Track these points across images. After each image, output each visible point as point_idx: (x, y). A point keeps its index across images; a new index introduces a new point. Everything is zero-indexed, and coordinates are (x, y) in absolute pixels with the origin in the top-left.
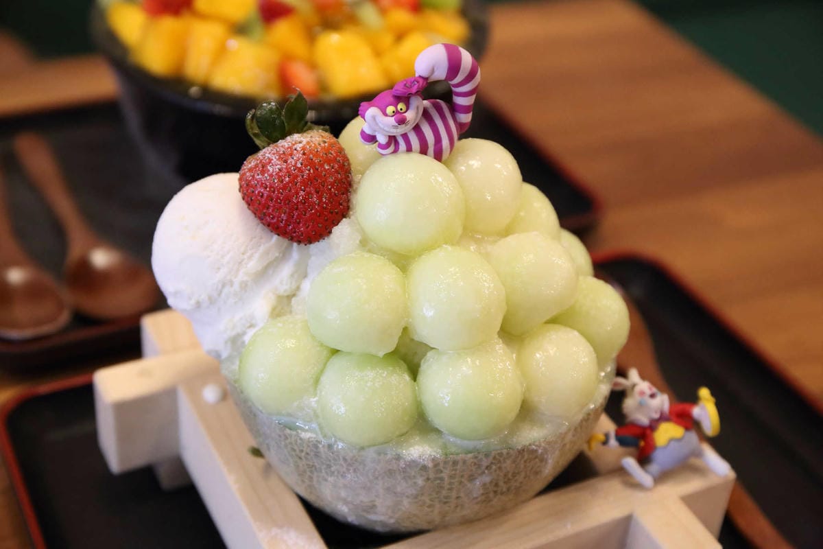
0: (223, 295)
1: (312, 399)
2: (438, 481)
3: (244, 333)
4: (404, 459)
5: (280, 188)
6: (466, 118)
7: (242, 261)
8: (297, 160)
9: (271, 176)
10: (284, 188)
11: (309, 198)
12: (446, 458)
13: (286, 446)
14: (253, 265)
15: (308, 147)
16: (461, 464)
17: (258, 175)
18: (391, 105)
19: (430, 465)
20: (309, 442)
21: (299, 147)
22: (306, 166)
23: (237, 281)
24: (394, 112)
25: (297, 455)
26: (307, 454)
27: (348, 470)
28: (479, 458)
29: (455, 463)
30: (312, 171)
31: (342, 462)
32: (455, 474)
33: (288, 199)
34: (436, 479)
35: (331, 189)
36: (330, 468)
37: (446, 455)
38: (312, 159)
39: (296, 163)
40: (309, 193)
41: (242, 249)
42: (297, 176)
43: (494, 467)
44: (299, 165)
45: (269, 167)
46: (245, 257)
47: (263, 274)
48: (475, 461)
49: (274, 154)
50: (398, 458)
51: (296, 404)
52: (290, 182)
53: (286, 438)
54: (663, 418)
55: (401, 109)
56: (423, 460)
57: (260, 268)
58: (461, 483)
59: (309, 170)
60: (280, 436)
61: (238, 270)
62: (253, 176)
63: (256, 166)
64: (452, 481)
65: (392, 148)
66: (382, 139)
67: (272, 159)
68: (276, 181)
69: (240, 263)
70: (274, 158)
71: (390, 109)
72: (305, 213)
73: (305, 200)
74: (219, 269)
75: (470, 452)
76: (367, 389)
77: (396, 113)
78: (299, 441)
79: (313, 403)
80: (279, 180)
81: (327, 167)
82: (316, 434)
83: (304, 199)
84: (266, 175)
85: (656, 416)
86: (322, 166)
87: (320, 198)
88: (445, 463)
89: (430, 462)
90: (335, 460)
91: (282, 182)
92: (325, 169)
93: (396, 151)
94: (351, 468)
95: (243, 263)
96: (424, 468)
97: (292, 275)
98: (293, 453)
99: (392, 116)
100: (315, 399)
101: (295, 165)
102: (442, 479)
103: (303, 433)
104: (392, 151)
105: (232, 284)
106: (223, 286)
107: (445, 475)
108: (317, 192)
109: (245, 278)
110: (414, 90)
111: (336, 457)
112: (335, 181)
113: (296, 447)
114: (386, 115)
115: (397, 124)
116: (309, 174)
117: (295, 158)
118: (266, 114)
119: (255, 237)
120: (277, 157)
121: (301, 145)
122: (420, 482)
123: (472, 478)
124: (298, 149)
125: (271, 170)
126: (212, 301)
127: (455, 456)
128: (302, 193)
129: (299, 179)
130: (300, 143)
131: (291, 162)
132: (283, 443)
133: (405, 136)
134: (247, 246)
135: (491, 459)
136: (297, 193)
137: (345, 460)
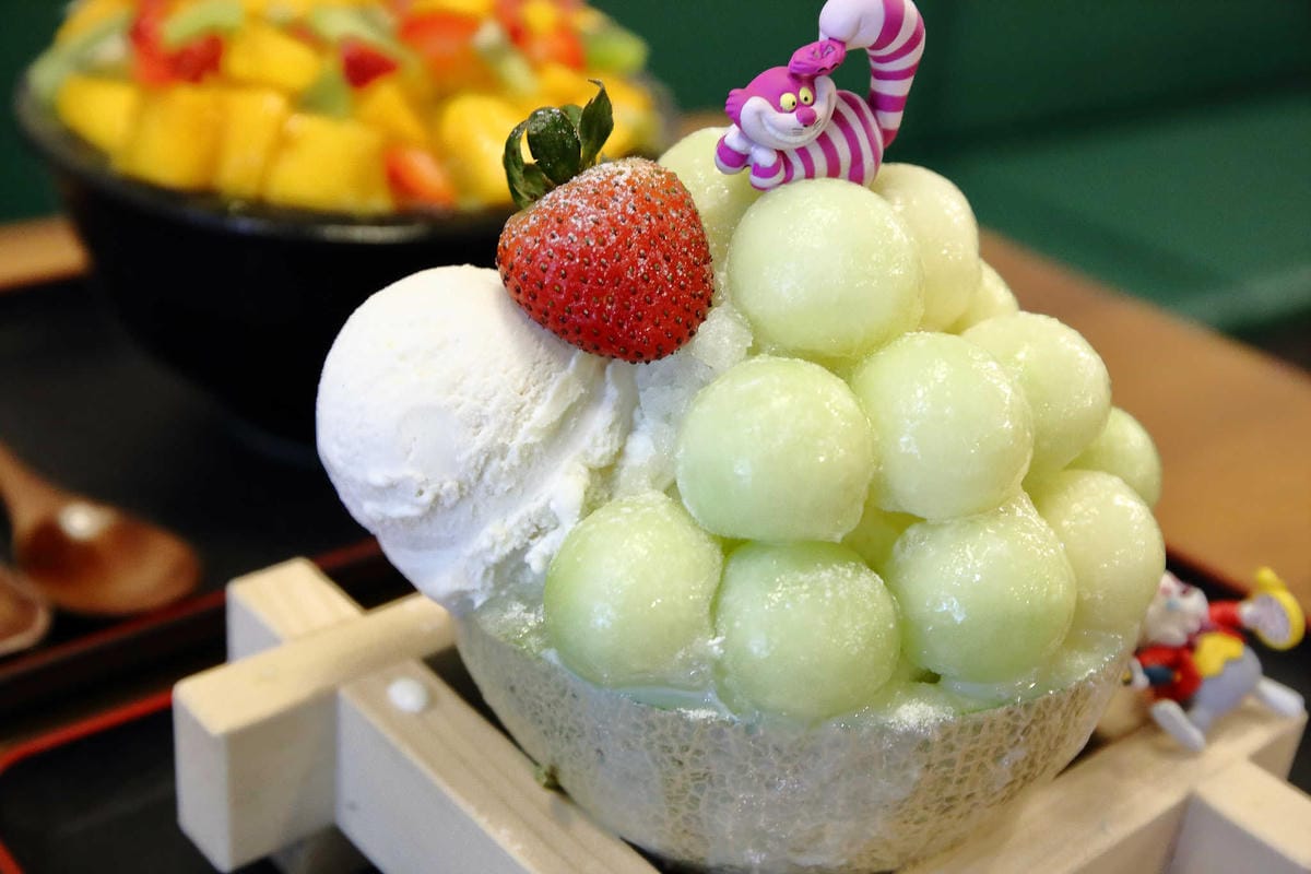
0: (487, 477)
1: (711, 642)
2: (944, 769)
3: (526, 548)
4: (891, 732)
5: (602, 256)
6: (894, 120)
7: (521, 408)
8: (622, 203)
9: (581, 234)
10: (609, 253)
11: (655, 271)
12: (964, 720)
13: (649, 745)
14: (543, 413)
15: (637, 179)
16: (986, 727)
17: (553, 237)
18: (788, 92)
19: (937, 737)
20: (706, 726)
21: (622, 180)
22: (643, 212)
23: (515, 445)
24: (794, 104)
25: (674, 760)
26: (698, 752)
27: (783, 770)
28: (1015, 713)
29: (977, 728)
30: (653, 221)
31: (772, 757)
32: (973, 751)
33: (616, 275)
34: (943, 763)
35: (686, 254)
36: (745, 771)
37: (964, 714)
38: (649, 200)
39: (624, 208)
40: (654, 262)
41: (521, 384)
42: (631, 231)
43: (1034, 728)
44: (631, 211)
45: (573, 221)
46: (527, 397)
47: (560, 431)
48: (1009, 720)
49: (575, 197)
50: (883, 731)
51: (680, 655)
52: (619, 242)
53: (652, 726)
54: (1204, 630)
55: (806, 99)
56: (926, 729)
57: (555, 417)
58: (982, 765)
59: (649, 219)
60: (637, 726)
61: (515, 426)
62: (542, 241)
63: (544, 222)
64: (968, 764)
65: (781, 174)
66: (765, 158)
67: (576, 207)
68: (592, 243)
69: (518, 411)
70: (579, 204)
71: (787, 99)
72: (652, 299)
73: (651, 273)
74: (478, 426)
75: (1002, 705)
76: (827, 603)
77: (797, 105)
78: (682, 729)
79: (716, 648)
80: (597, 241)
81: (674, 215)
82: (716, 708)
83: (647, 272)
84: (571, 234)
85: (1194, 626)
86: (666, 211)
87: (673, 268)
88: (962, 729)
89: (936, 732)
90: (758, 754)
91: (603, 244)
92: (672, 218)
93: (787, 180)
94: (789, 765)
95: (524, 409)
96: (926, 745)
97: (611, 428)
98: (666, 756)
99: (792, 111)
100: (718, 640)
101: (624, 212)
102: (950, 763)
103: (691, 712)
104: (781, 180)
105: (503, 451)
106: (488, 460)
107: (957, 755)
108: (667, 259)
109: (531, 439)
110: (828, 63)
111: (761, 749)
112: (690, 239)
113: (673, 743)
114: (780, 109)
115: (801, 126)
116: (650, 226)
117: (621, 199)
118: (548, 127)
119: (539, 362)
120: (585, 201)
121: (624, 177)
122: (915, 774)
123: (998, 756)
124: (621, 183)
125: (580, 224)
126: (465, 492)
127: (977, 714)
128: (641, 261)
129: (635, 235)
130: (621, 173)
131: (615, 206)
132: (643, 740)
133: (803, 152)
134: (527, 379)
135: (1032, 714)
136: (634, 263)
137: (777, 749)
